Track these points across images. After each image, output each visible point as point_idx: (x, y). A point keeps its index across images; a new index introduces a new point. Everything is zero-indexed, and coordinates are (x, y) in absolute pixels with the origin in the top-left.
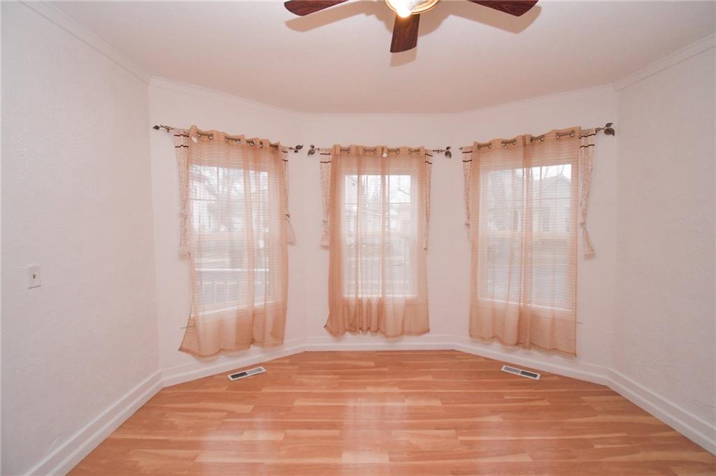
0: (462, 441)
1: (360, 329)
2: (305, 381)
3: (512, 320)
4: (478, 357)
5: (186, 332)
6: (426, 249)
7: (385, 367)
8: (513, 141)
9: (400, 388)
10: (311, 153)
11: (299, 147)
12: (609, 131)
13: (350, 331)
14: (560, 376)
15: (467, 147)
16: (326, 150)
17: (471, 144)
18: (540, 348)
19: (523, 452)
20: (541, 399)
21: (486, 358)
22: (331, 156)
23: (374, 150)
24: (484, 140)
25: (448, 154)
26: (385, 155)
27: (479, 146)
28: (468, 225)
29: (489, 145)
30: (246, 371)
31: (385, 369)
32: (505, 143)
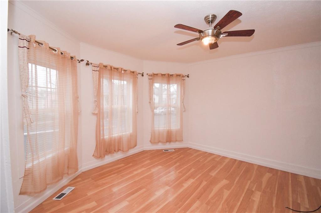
0: (178, 172)
1: (115, 151)
2: (104, 182)
3: (165, 134)
4: (153, 150)
5: (24, 180)
6: (137, 112)
7: (130, 163)
8: (165, 75)
9: (145, 168)
10: (88, 64)
11: (82, 60)
12: (188, 77)
13: (106, 154)
14: (178, 148)
15: (149, 74)
16: (95, 64)
17: (152, 73)
18: (173, 141)
19: (191, 169)
20: (180, 155)
21: (156, 150)
22: (99, 68)
23: (117, 69)
24: (155, 73)
25: (143, 75)
26: (123, 72)
27: (154, 74)
28: (150, 102)
29: (157, 75)
30: (63, 192)
31: (131, 164)
32: (162, 75)
